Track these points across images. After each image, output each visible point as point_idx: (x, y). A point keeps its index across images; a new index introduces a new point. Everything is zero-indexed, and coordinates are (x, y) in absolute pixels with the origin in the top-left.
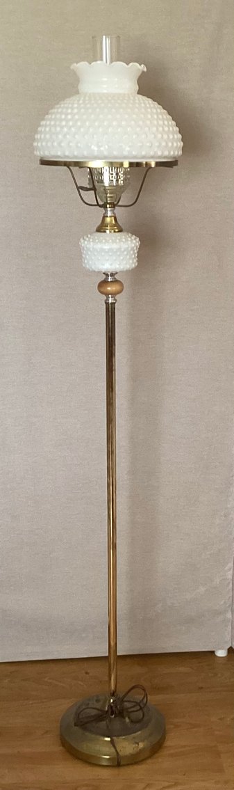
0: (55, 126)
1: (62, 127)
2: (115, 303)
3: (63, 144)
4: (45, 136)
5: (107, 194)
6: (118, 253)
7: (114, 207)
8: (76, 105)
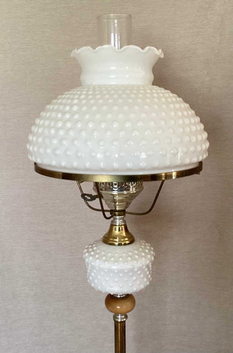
0: (49, 127)
1: (58, 130)
2: (124, 322)
3: (58, 152)
4: (37, 139)
5: (115, 203)
6: (131, 274)
7: (124, 215)
8: (76, 101)
